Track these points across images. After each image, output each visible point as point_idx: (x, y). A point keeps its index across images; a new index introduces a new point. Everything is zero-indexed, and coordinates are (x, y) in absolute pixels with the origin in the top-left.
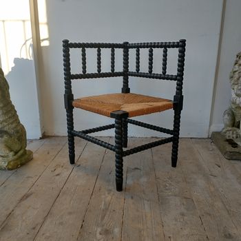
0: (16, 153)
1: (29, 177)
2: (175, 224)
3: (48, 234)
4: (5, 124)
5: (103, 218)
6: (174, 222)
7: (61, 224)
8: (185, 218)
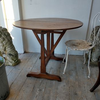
0: (15, 61)
1: (19, 69)
2: (61, 89)
3: (24, 90)
4: (11, 52)
5: (40, 85)
6: (61, 88)
7: (28, 87)
8: (65, 87)
